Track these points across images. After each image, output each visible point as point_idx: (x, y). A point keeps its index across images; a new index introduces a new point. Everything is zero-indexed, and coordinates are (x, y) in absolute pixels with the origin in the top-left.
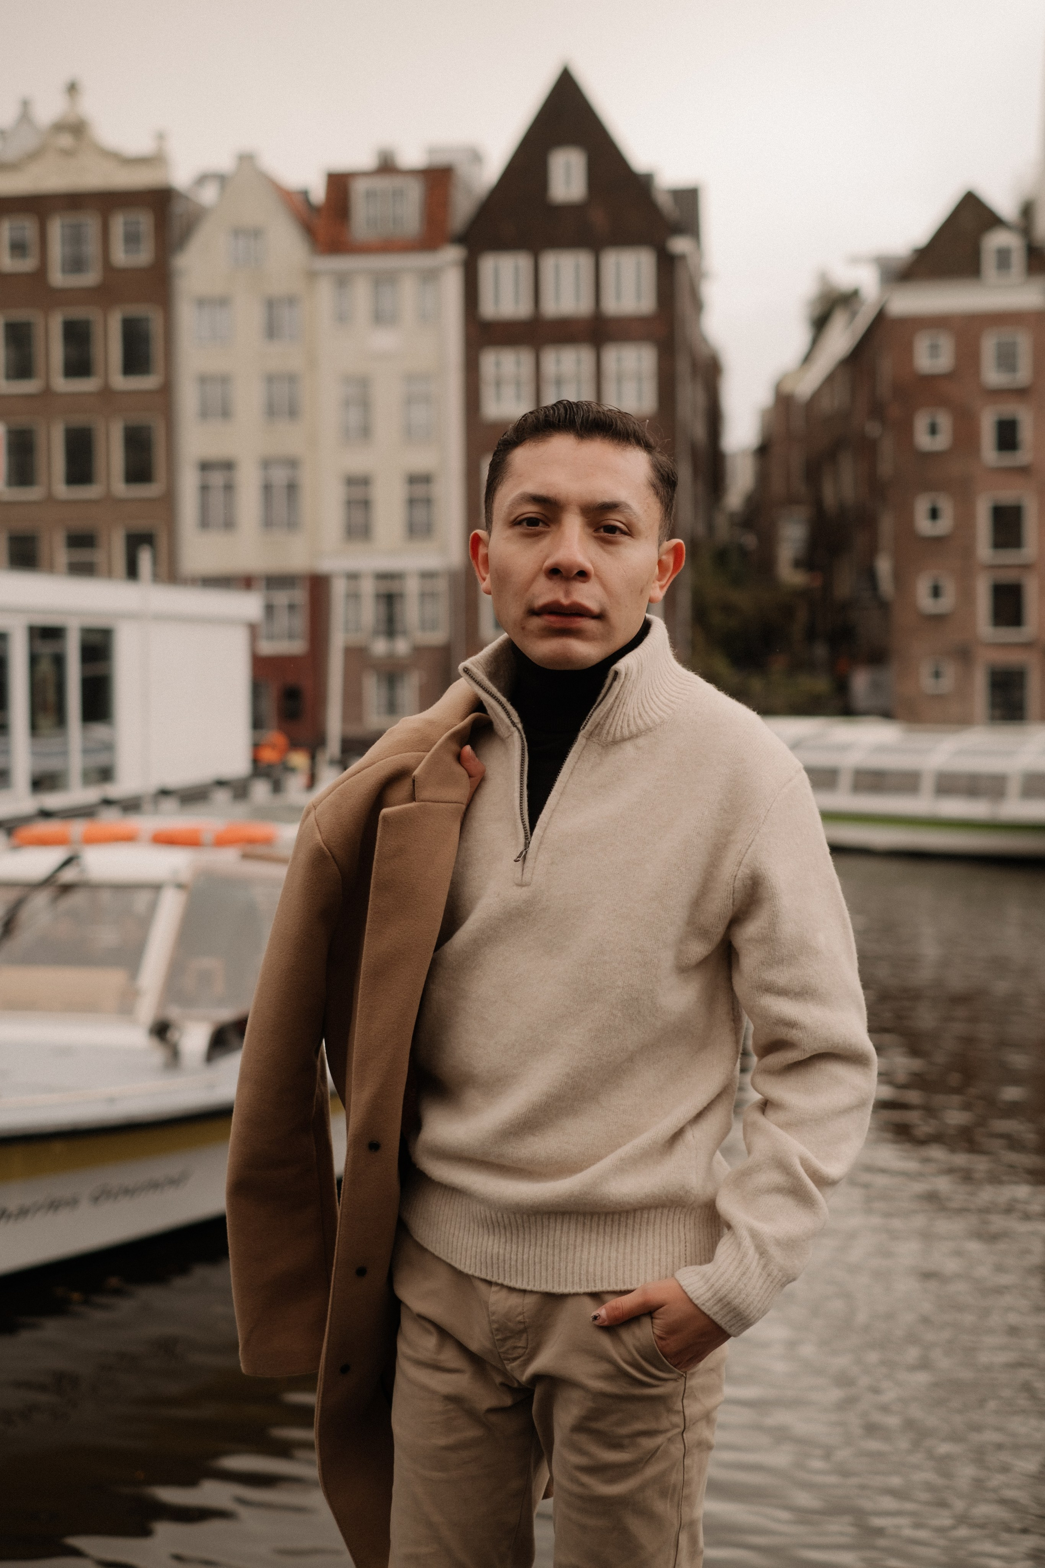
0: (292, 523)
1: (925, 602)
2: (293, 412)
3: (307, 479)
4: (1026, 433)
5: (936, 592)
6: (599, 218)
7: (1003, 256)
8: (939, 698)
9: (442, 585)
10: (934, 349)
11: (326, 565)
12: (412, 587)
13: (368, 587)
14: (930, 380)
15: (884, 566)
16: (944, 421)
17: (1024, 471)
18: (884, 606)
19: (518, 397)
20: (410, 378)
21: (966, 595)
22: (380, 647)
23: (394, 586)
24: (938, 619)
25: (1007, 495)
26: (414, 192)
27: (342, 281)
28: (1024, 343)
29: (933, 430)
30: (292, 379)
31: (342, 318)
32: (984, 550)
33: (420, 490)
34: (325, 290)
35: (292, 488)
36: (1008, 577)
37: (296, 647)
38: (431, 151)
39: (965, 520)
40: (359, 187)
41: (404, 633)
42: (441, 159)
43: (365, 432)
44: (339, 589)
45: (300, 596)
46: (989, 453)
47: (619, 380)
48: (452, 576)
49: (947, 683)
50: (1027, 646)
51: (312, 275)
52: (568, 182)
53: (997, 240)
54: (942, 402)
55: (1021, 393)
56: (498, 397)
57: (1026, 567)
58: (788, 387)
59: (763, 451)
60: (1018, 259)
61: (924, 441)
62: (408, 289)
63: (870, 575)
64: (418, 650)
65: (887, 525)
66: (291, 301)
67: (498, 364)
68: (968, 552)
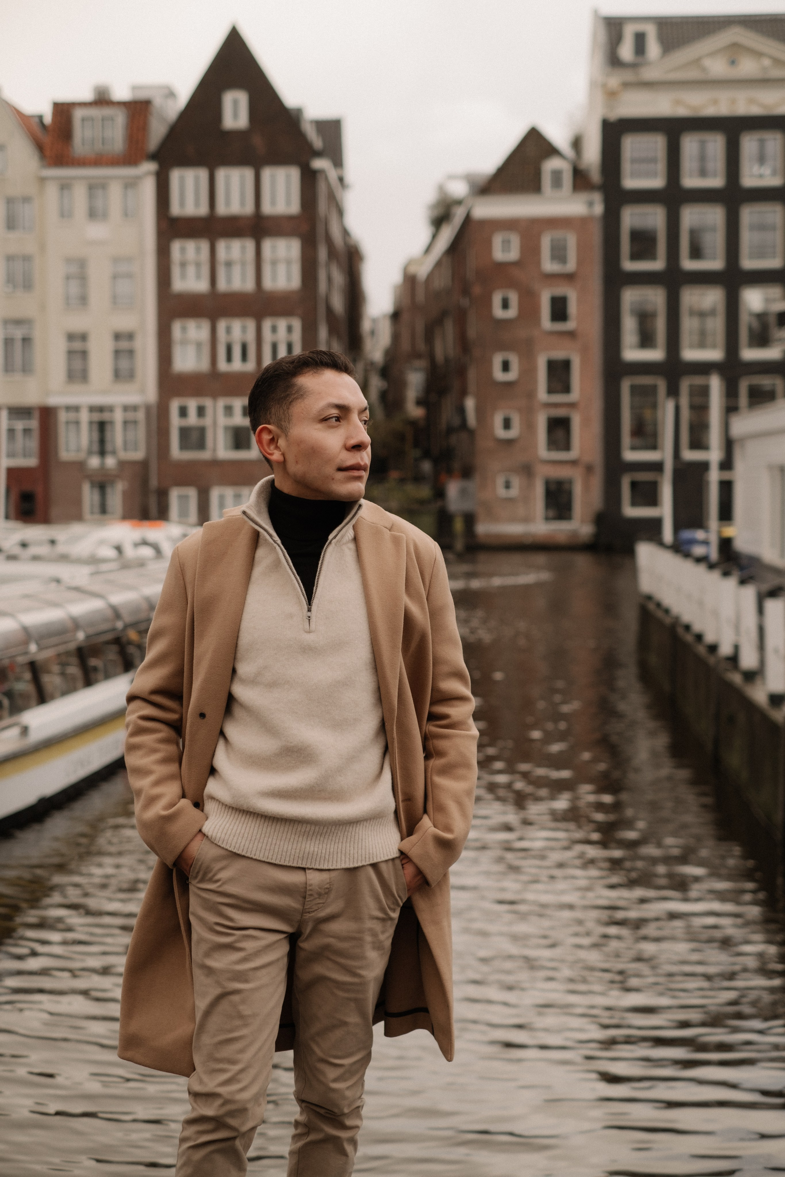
0: (27, 369)
1: (500, 433)
2: (28, 285)
3: (37, 335)
4: (573, 308)
5: (507, 424)
6: (258, 141)
7: (557, 176)
8: (510, 500)
9: (141, 415)
10: (506, 243)
11: (53, 401)
12: (118, 417)
13: (84, 417)
14: (502, 266)
15: (470, 404)
16: (514, 298)
17: (571, 334)
18: (471, 433)
19: (198, 277)
20: (116, 260)
21: (529, 426)
22: (94, 462)
23: (106, 416)
24: (509, 442)
25: (559, 355)
26: (120, 118)
27: (65, 186)
28: (572, 241)
29: (505, 305)
30: (27, 259)
31: (65, 214)
32: (542, 394)
33: (124, 345)
34: (52, 191)
35: (26, 341)
36: (560, 412)
37: (32, 462)
38: (134, 88)
39: (529, 371)
40: (78, 114)
41: (114, 453)
42: (142, 95)
43: (83, 300)
44: (63, 417)
45: (34, 424)
46: (546, 323)
47: (274, 263)
48: (148, 408)
49: (514, 492)
50: (574, 463)
51: (43, 180)
52: (236, 115)
53: (551, 164)
54: (512, 284)
55: (569, 277)
56: (183, 276)
57: (572, 405)
58: (412, 270)
59: (396, 316)
60: (567, 179)
61: (498, 312)
62: (115, 191)
63: (461, 410)
64: (122, 464)
65: (472, 374)
66: (27, 200)
67: (183, 250)
68: (531, 395)
